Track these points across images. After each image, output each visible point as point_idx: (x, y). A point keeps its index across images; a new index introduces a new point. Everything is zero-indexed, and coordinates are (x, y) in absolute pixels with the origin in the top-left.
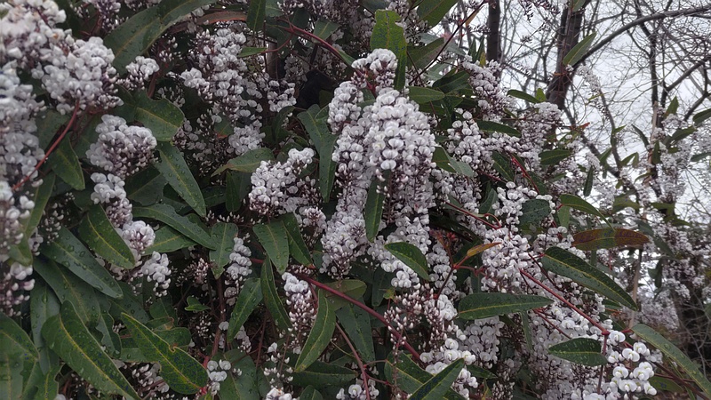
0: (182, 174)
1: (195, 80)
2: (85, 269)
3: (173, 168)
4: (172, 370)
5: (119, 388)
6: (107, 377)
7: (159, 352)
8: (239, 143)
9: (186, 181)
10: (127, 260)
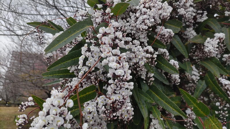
0: (180, 44)
1: (183, 12)
2: (157, 75)
3: (177, 42)
4: (197, 109)
5: (179, 113)
6: (174, 109)
7: (192, 102)
8: (190, 33)
9: (181, 46)
10: (175, 72)
